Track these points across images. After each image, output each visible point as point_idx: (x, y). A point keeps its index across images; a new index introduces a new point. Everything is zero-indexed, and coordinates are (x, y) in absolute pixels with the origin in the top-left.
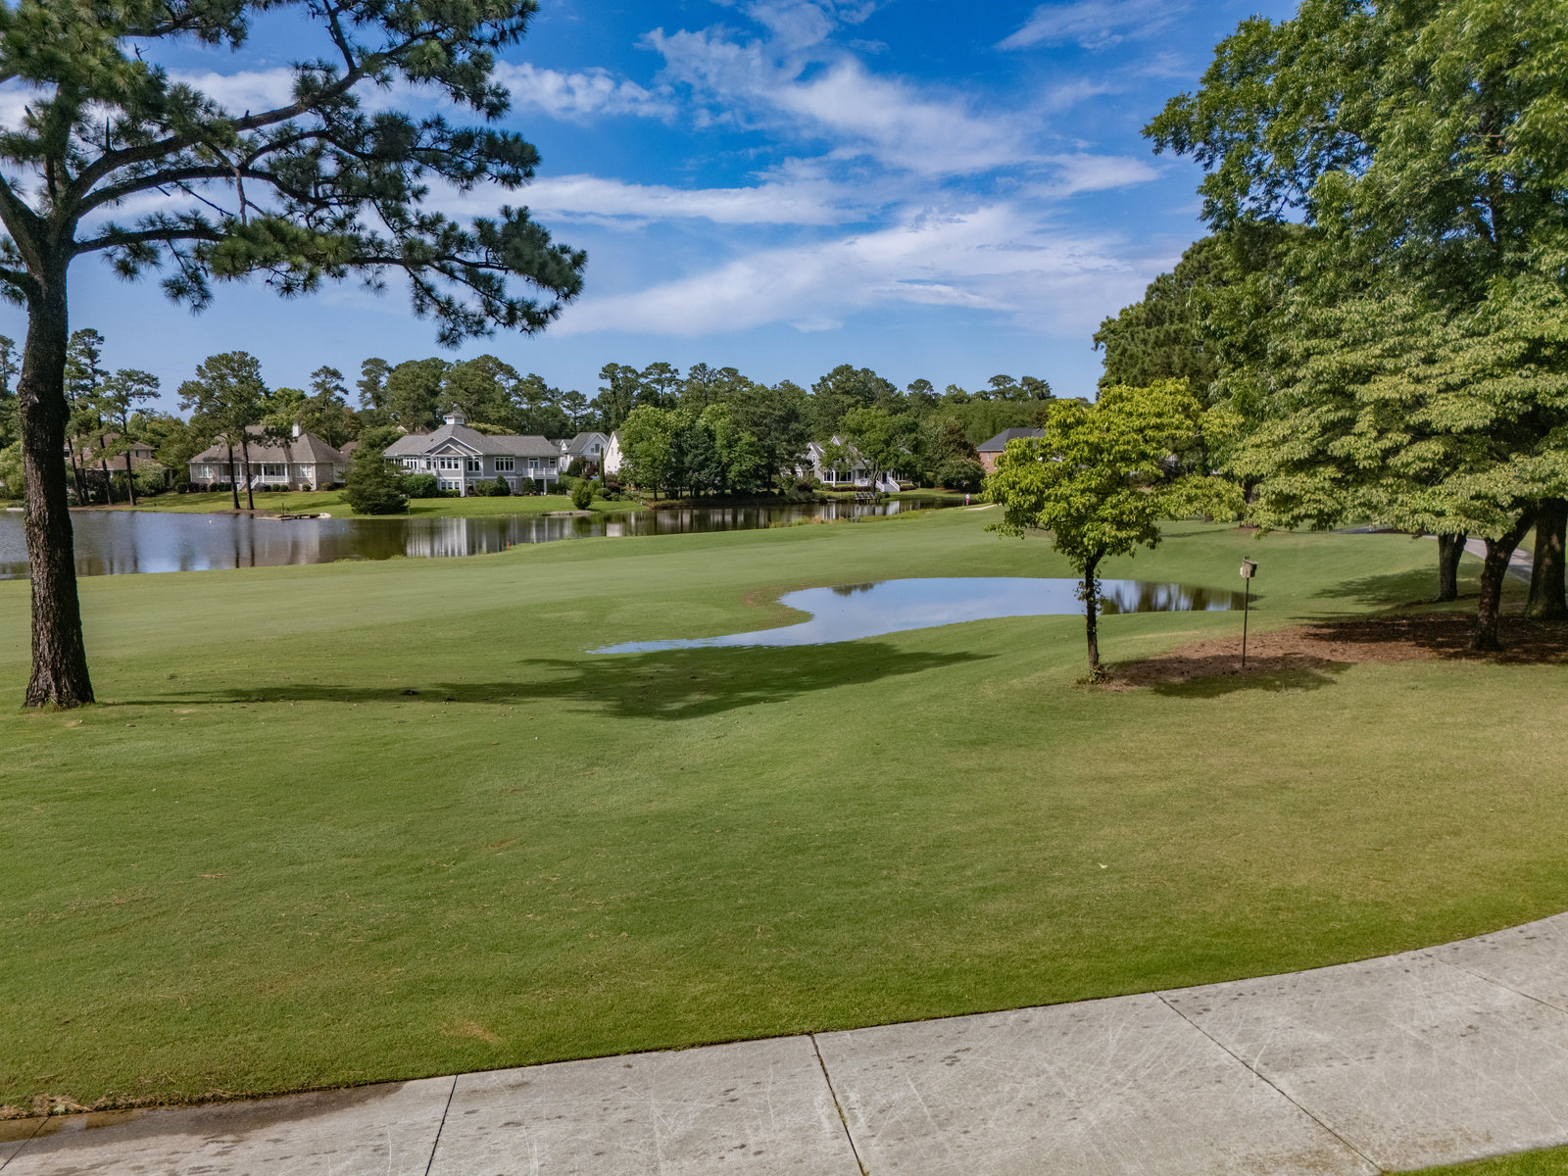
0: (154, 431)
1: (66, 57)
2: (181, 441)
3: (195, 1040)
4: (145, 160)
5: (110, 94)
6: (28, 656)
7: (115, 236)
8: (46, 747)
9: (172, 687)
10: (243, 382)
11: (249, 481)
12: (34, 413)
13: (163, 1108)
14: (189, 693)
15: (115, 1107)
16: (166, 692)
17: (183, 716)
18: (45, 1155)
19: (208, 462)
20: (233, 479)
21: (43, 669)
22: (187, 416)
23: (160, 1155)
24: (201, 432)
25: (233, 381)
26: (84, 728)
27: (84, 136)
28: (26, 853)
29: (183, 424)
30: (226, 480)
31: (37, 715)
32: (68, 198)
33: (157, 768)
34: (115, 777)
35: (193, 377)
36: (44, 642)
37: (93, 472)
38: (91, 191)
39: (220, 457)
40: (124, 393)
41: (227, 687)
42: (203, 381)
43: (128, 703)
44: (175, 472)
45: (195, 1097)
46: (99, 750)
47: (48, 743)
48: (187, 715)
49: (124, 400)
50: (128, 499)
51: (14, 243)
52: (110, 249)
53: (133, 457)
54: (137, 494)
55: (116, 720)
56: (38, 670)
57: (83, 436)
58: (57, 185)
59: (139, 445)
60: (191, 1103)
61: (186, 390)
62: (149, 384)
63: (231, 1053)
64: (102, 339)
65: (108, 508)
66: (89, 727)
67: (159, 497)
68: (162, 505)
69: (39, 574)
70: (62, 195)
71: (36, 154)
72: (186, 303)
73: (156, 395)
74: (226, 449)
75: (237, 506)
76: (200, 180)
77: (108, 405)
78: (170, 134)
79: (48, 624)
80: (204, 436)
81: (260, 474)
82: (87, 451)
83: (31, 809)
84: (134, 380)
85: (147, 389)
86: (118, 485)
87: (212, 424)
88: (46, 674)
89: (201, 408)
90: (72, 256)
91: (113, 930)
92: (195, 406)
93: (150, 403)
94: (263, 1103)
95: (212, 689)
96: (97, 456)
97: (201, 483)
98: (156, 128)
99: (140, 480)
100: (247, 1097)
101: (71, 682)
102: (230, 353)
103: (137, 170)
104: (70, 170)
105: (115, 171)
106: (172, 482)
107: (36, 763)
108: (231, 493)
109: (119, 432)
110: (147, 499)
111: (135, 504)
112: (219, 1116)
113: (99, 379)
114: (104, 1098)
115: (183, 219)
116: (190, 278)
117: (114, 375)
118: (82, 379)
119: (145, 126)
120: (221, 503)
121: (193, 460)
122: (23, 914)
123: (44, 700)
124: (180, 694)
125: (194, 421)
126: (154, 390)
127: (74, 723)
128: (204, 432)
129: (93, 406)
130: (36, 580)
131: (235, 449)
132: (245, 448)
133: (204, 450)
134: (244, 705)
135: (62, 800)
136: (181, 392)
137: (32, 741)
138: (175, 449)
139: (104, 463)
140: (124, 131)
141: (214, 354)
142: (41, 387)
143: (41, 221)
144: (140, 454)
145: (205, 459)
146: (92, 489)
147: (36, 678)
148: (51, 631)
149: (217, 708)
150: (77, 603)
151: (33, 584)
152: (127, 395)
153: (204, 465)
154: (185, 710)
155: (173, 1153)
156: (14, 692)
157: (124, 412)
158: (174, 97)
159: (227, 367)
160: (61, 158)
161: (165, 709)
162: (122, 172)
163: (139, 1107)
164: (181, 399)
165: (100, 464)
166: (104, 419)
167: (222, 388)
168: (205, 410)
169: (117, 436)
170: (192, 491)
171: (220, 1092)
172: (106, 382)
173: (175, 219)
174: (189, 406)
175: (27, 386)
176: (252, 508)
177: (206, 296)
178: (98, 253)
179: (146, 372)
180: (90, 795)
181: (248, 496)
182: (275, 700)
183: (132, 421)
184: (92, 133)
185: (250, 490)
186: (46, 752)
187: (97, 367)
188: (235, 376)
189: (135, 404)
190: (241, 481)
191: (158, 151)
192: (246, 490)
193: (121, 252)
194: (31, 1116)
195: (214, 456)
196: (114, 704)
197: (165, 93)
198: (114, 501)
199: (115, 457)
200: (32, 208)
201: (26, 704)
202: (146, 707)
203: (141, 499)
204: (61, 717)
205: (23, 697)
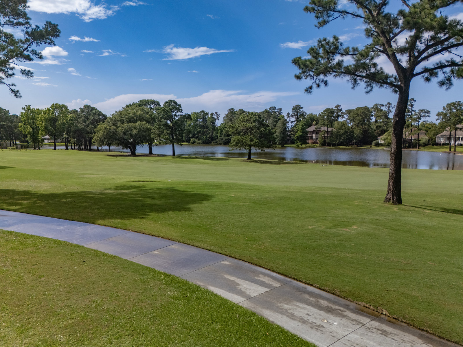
0: (427, 127)
1: (420, 21)
2: (435, 130)
3: (423, 311)
4: (438, 46)
5: (431, 28)
6: (386, 189)
7: (426, 70)
8: (388, 214)
9: (424, 204)
10: (457, 111)
11: (455, 142)
12: (396, 123)
13: (411, 327)
14: (429, 207)
15: (398, 320)
16: (422, 205)
17: (427, 213)
18: (380, 324)
19: (442, 136)
20: (450, 142)
21: (390, 193)
22: (437, 122)
23: (409, 340)
24: (442, 127)
25: (454, 111)
26: (398, 211)
27: (421, 42)
28: (381, 241)
29: (436, 125)
30: (448, 142)
31: (387, 205)
32: (414, 61)
33: (418, 227)
34: (406, 227)
35: (442, 110)
36: (391, 185)
37: (408, 139)
38: (421, 58)
39: (446, 135)
40: (420, 116)
41: (441, 207)
42: (444, 111)
43: (411, 206)
44: (432, 139)
45: (421, 328)
46: (402, 218)
47: (389, 213)
48: (428, 213)
49: (419, 118)
50: (416, 147)
51: (398, 77)
52: (423, 74)
53: (420, 135)
54: (420, 145)
55: (407, 210)
56: (389, 193)
57: (406, 129)
58: (411, 58)
59: (422, 131)
60: (419, 329)
61: (439, 114)
62: (427, 113)
63: (433, 320)
64: (415, 101)
65: (411, 149)
66: (400, 211)
67: (426, 147)
68: (427, 149)
69: (392, 167)
70: (412, 61)
71: (407, 51)
72: (444, 87)
73: (429, 116)
74: (449, 132)
75: (450, 150)
76: (455, 48)
77: (415, 120)
78: (447, 36)
79: (393, 181)
80: (442, 128)
81: (459, 140)
82: (407, 133)
83: (383, 230)
84: (423, 112)
85: (426, 114)
86: (414, 143)
87: (445, 124)
88: (390, 194)
89: (442, 120)
90: (412, 78)
91: (401, 270)
92: (441, 119)
93: (427, 119)
94: (442, 340)
95: (437, 207)
96: (410, 135)
97: (439, 143)
98: (442, 35)
99: (421, 142)
100: (437, 336)
101: (396, 198)
102: (455, 102)
103: (435, 49)
104: (415, 53)
105: (428, 51)
106: (430, 142)
107: (385, 218)
108: (449, 146)
109: (417, 128)
110: (422, 147)
111: (418, 148)
112: (428, 337)
113: (413, 113)
114: (395, 316)
115: (447, 61)
116: (447, 79)
117: (417, 111)
118: (408, 113)
119: (439, 35)
120: (445, 149)
121: (438, 136)
122: (379, 257)
123: (389, 201)
124: (426, 206)
125: (439, 124)
126: (429, 115)
127: (396, 209)
128: (443, 127)
129: (410, 120)
130: (391, 169)
131: (452, 132)
132: (455, 132)
133: (442, 133)
134: (446, 213)
135: (391, 229)
136: (437, 115)
137: (385, 211)
138: (433, 132)
139: (411, 137)
140: (433, 38)
141: (449, 103)
142: (399, 116)
143: (406, 69)
144: (422, 134)
145: (441, 136)
146: (407, 144)
147: (388, 195)
148: (393, 183)
149: (437, 213)
150: (401, 176)
151: (390, 169)
152: (421, 117)
153: (441, 137)
154: (428, 211)
155: (413, 341)
156: (381, 198)
157: (419, 122)
158: (450, 24)
159: (453, 106)
160: (413, 50)
161: (421, 210)
162: (430, 51)
163: (405, 323)
164: (437, 117)
165: (410, 137)
166: (413, 124)
167: (450, 113)
168: (444, 120)
169: (416, 129)
170: (436, 145)
171: (429, 330)
172: (415, 113)
173: (445, 62)
174: (439, 119)
175: (396, 115)
176: (455, 151)
177: (451, 84)
178: (420, 76)
179: (427, 110)
180: (398, 230)
181: (454, 147)
182: (457, 214)
183: (421, 124)
184: (423, 41)
185: (455, 145)
186: (388, 215)
187: (413, 109)
188: (455, 109)
189: (423, 119)
190: (453, 142)
191: (442, 42)
192: (454, 145)
193: (426, 75)
194: (377, 311)
195: (445, 134)
196: (407, 206)
197: (447, 23)
198: (413, 148)
199: (415, 135)
200: (404, 66)
201: (384, 201)
202: (416, 208)
203: (420, 147)
204: (393, 206)
205: (384, 199)
